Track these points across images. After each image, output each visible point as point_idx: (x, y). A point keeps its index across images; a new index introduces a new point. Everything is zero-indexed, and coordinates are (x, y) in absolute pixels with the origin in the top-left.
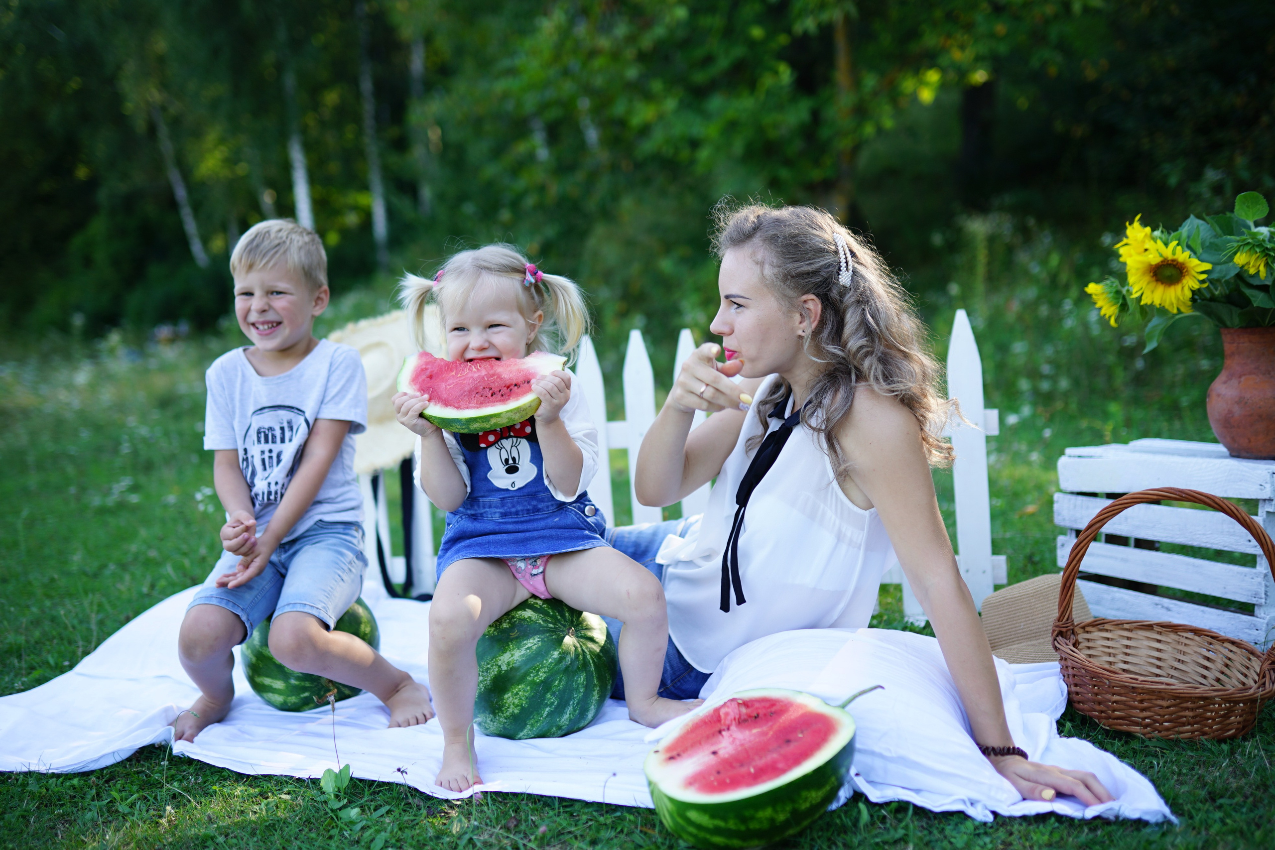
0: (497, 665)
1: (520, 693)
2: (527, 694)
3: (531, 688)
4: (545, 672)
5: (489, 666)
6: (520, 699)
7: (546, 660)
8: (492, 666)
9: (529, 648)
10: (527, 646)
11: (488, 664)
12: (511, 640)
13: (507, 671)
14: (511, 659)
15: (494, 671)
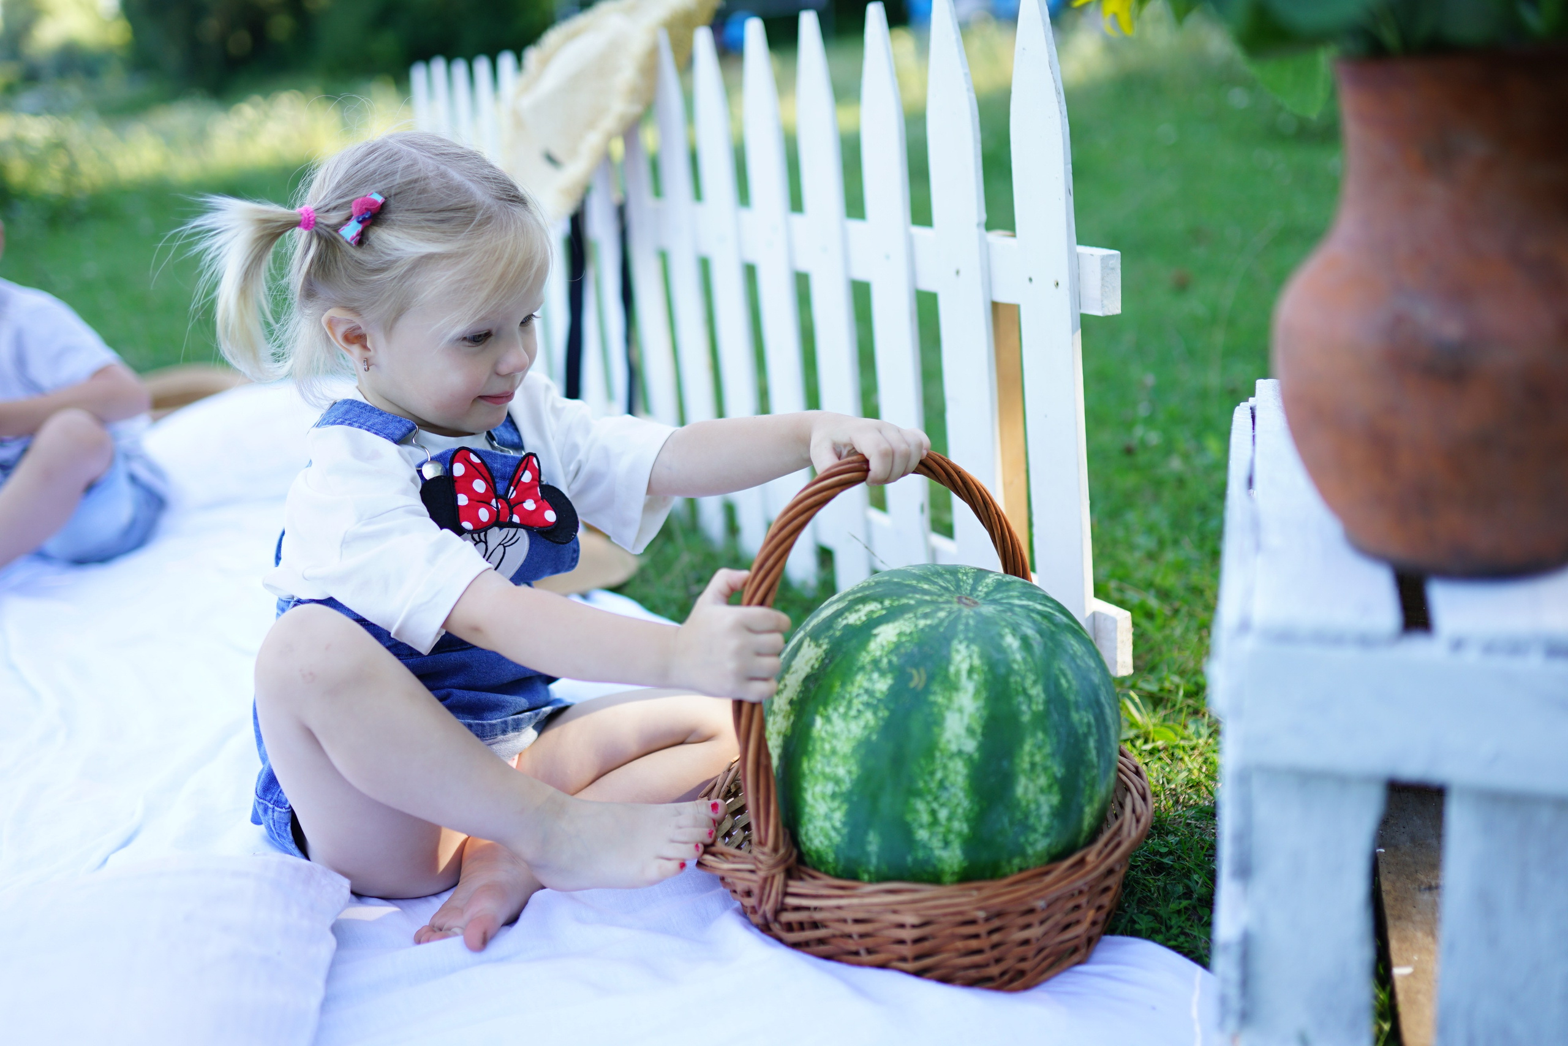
0: (952, 756)
1: (1038, 758)
2: (1048, 749)
3: (1045, 731)
4: (1035, 683)
5: (939, 775)
6: (1045, 769)
7: (1014, 661)
8: (945, 767)
9: (971, 671)
10: (964, 674)
11: (932, 773)
12: (926, 690)
13: (981, 747)
14: (966, 720)
15: (958, 773)
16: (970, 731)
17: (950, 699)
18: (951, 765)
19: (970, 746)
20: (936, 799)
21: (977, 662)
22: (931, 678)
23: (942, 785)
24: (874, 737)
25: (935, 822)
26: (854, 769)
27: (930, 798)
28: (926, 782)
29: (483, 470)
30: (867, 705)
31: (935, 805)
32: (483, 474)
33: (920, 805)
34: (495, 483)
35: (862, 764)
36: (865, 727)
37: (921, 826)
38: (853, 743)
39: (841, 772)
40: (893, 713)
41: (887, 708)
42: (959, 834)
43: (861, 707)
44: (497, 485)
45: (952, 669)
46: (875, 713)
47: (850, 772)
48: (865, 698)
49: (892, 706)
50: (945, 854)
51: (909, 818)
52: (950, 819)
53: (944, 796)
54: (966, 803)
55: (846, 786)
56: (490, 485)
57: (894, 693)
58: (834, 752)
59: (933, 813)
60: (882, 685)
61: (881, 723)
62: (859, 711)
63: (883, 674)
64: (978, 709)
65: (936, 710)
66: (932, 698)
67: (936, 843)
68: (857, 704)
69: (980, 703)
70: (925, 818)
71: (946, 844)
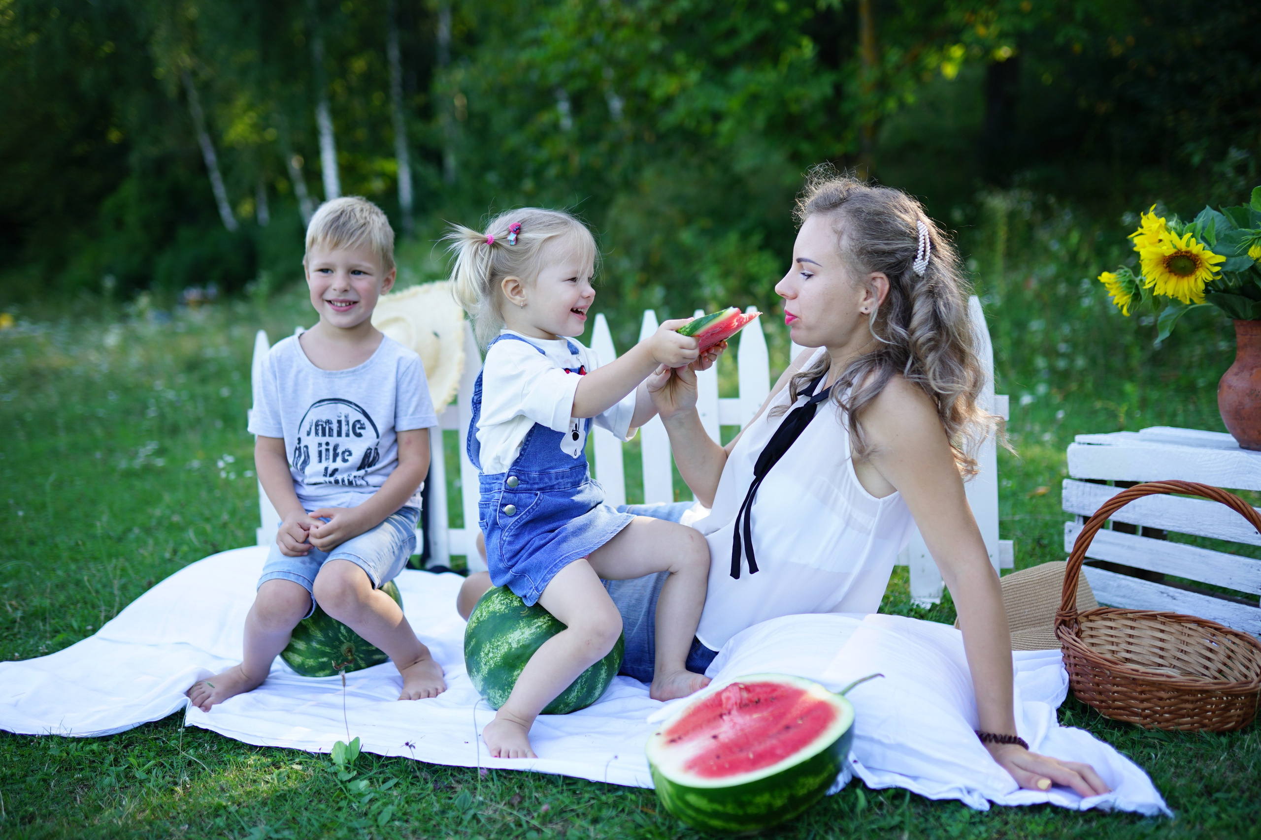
0: (507, 642)
5: (499, 643)
8: (502, 643)
9: (539, 627)
10: (537, 625)
11: (498, 641)
12: (522, 618)
13: (517, 649)
14: (521, 637)
15: (504, 649)
16: (519, 641)
17: (524, 627)
18: (505, 644)
19: (514, 645)
20: (493, 649)
21: (544, 626)
22: (528, 616)
23: (498, 647)
25: (487, 654)
26: (487, 616)
28: (495, 641)
30: (507, 603)
36: (500, 609)
38: (493, 609)
39: (484, 614)
40: (508, 613)
41: (509, 611)
42: (490, 665)
45: (536, 620)
46: (505, 608)
48: (509, 602)
50: (483, 667)
51: (483, 646)
53: (495, 651)
54: (499, 659)
55: (481, 619)
57: (515, 608)
58: (488, 607)
59: (489, 651)
61: (503, 613)
62: (504, 603)
64: (527, 638)
65: (516, 625)
66: (521, 621)
67: (484, 661)
68: (506, 600)
69: (530, 638)
70: (486, 651)
71: (485, 664)
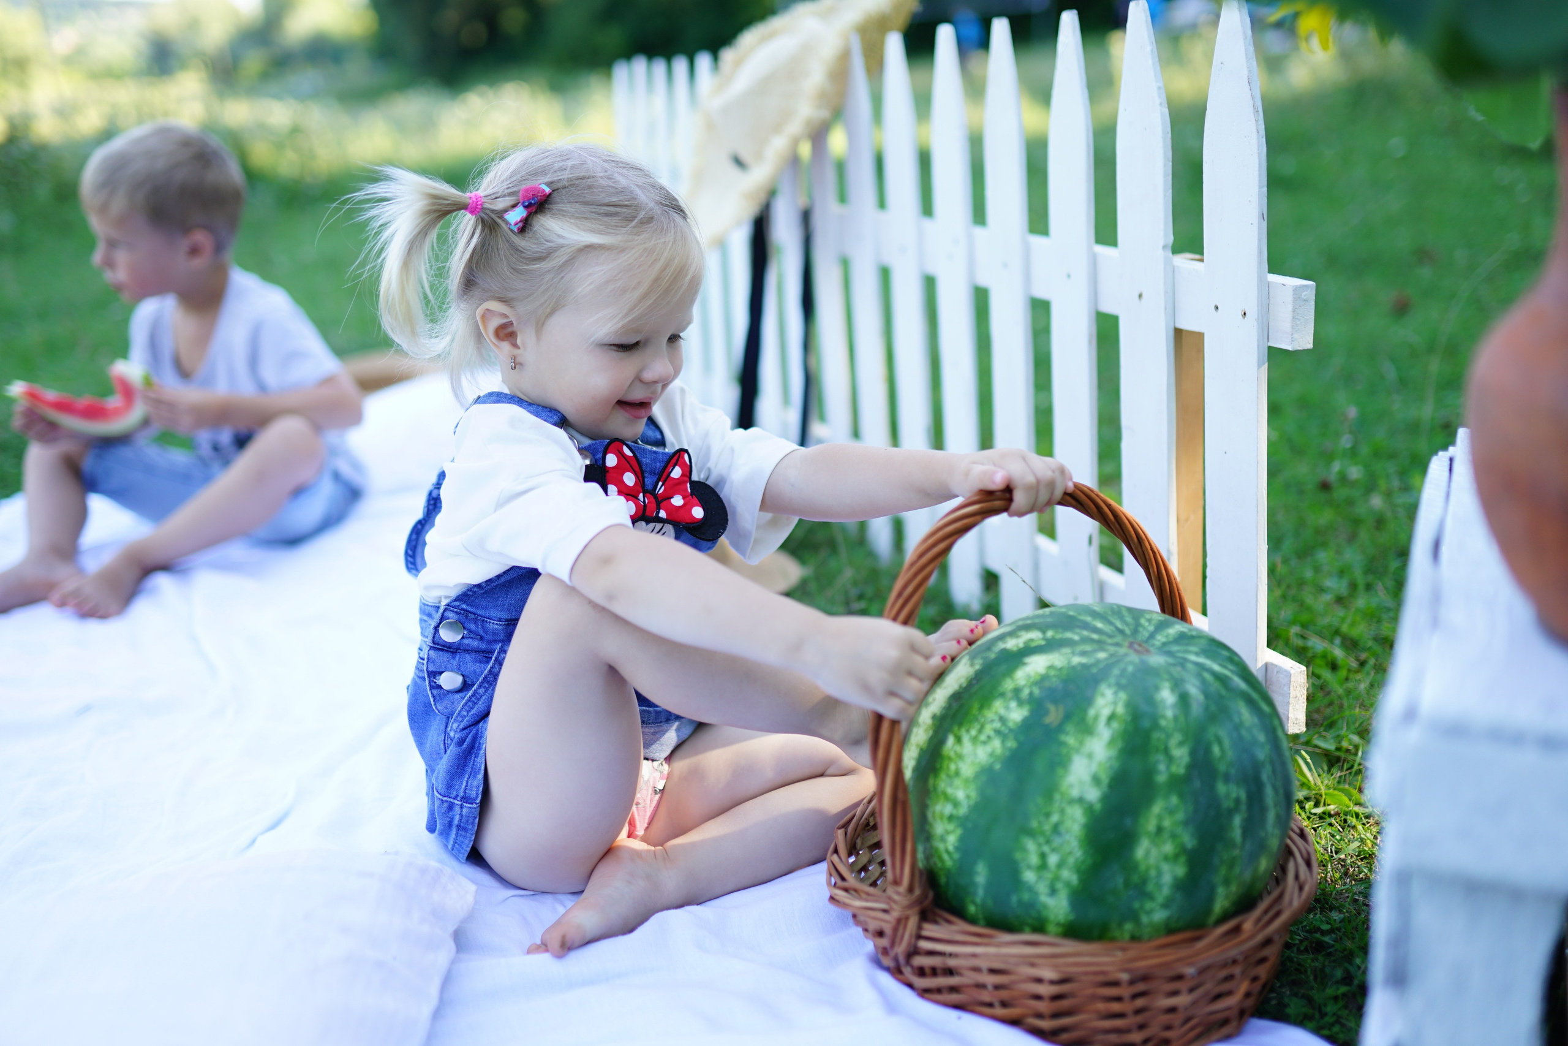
0: (1072, 801)
1: (1163, 823)
2: (1179, 816)
3: (1179, 796)
4: (1181, 744)
5: (1055, 818)
6: (1173, 836)
7: (1162, 717)
8: (1062, 812)
9: (1110, 720)
10: (1103, 720)
11: (1048, 815)
12: (1060, 729)
13: (1105, 799)
14: (1094, 767)
15: (1075, 821)
16: (1096, 780)
17: (1081, 743)
18: (1069, 810)
19: (1093, 795)
20: (1048, 842)
21: (1120, 710)
22: (1067, 717)
23: (1056, 829)
24: (998, 766)
25: (1043, 866)
26: (973, 794)
27: (1041, 840)
28: (1040, 822)
29: (634, 463)
30: (998, 732)
31: (1046, 849)
32: (634, 467)
33: (1031, 845)
34: (643, 477)
35: (982, 792)
36: (992, 754)
37: (1029, 867)
38: (976, 769)
39: (962, 796)
40: (1021, 745)
41: (1016, 739)
42: (1068, 884)
43: (992, 733)
44: (646, 479)
45: (1092, 712)
46: (1003, 742)
47: (968, 797)
48: (997, 725)
49: (1022, 738)
50: (1050, 902)
51: (1018, 856)
52: (1060, 865)
53: (1057, 841)
54: (1078, 853)
55: (963, 811)
56: (639, 479)
57: (1026, 726)
58: (958, 773)
59: (1043, 856)
60: (1017, 714)
61: (1007, 753)
62: (989, 737)
63: (1021, 703)
64: (1110, 759)
65: (1064, 751)
66: (1063, 738)
67: (1042, 888)
68: (988, 730)
69: (1113, 752)
70: (1034, 859)
71: (1053, 891)
